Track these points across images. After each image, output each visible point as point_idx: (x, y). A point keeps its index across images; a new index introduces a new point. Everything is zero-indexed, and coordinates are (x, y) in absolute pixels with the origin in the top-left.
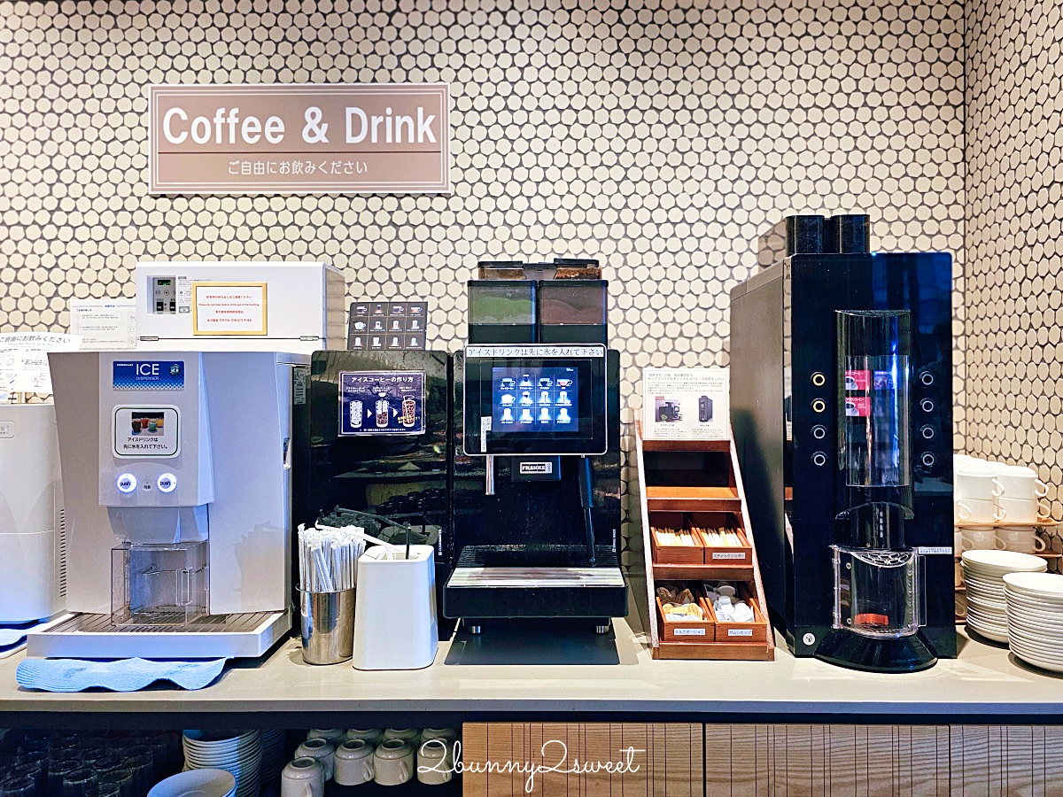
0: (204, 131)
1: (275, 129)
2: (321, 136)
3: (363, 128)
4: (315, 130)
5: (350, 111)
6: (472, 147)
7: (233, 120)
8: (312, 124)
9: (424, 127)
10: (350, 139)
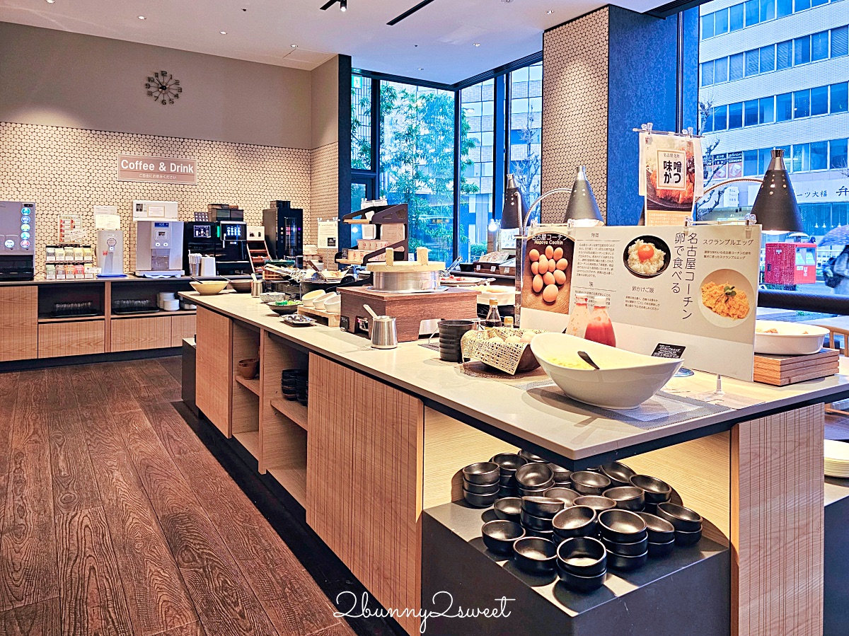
0: (132, 166)
1: (152, 167)
2: (164, 169)
3: (175, 168)
4: (162, 168)
5: (171, 164)
6: (202, 174)
7: (141, 164)
8: (162, 166)
9: (191, 169)
10: (171, 170)
